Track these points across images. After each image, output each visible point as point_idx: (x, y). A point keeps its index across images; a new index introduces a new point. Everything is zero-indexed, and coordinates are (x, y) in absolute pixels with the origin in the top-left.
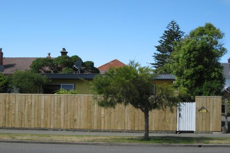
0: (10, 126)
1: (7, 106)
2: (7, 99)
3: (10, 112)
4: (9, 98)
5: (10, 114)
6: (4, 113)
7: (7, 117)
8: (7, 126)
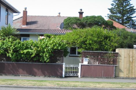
0: (134, 76)
1: (131, 59)
2: (131, 53)
3: (133, 64)
4: (133, 52)
5: (133, 66)
6: (128, 65)
7: (130, 68)
8: (130, 76)
